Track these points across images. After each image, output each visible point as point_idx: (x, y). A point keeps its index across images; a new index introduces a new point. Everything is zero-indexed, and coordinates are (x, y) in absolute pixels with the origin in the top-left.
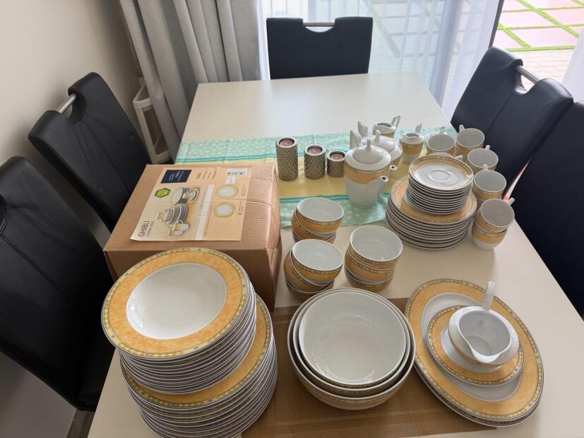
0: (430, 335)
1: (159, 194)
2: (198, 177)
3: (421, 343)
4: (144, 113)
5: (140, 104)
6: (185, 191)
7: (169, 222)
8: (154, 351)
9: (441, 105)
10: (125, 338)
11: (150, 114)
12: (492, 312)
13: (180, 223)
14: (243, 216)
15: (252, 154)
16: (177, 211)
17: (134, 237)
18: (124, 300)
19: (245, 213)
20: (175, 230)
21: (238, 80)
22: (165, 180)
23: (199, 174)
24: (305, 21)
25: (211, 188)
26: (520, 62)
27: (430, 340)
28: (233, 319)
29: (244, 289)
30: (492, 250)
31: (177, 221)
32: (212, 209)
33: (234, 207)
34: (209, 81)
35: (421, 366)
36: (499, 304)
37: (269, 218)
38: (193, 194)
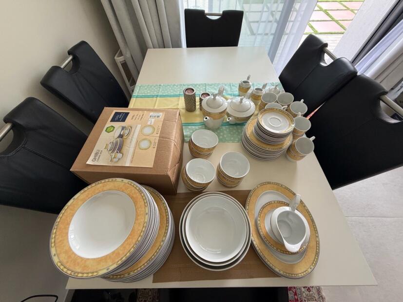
1: (108, 130)
2: (132, 118)
4: (121, 64)
5: (119, 59)
6: (123, 128)
7: (110, 152)
11: (125, 65)
13: (117, 152)
14: (156, 149)
15: (172, 94)
16: (117, 143)
17: (89, 162)
19: (157, 147)
20: (114, 158)
21: (169, 47)
22: (113, 120)
23: (133, 116)
25: (139, 126)
26: (326, 45)
27: (259, 222)
28: (136, 244)
29: (147, 216)
31: (116, 151)
32: (138, 143)
33: (151, 142)
34: (154, 48)
37: (172, 151)
38: (127, 132)
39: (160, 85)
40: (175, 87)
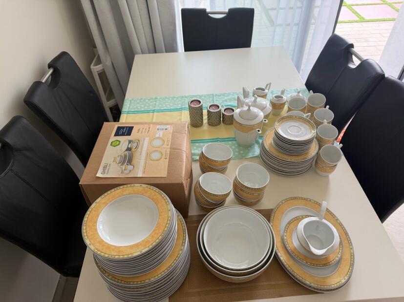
0: (285, 234)
1: (113, 144)
2: (138, 132)
3: (280, 239)
4: (98, 74)
5: (96, 69)
6: (130, 142)
7: (120, 164)
8: (115, 254)
9: (299, 73)
10: (97, 245)
11: (102, 75)
12: (324, 221)
13: (127, 165)
14: (168, 160)
15: (172, 108)
16: (125, 156)
17: (99, 175)
18: (95, 220)
19: (169, 158)
20: (125, 170)
22: (117, 134)
23: (139, 130)
24: (208, 10)
25: (147, 140)
26: (352, 46)
27: (285, 238)
28: (163, 233)
29: (170, 212)
30: (328, 176)
31: (126, 164)
32: (148, 155)
33: (162, 153)
34: (143, 53)
35: (279, 254)
36: (330, 215)
37: (185, 161)
38: (135, 145)
39: (156, 98)
40: (175, 99)
